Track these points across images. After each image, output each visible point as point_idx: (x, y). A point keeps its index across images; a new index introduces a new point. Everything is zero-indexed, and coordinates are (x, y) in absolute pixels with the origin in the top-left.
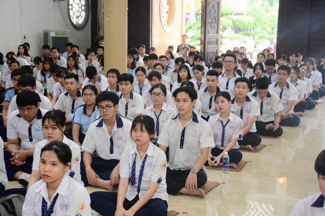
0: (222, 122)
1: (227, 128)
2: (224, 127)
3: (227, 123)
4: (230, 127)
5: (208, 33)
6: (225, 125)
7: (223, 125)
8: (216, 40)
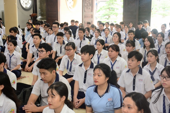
0: (10, 55)
1: (12, 58)
2: (10, 58)
3: (12, 55)
4: (14, 58)
5: (85, 11)
6: (11, 57)
7: (10, 57)
8: (91, 15)
